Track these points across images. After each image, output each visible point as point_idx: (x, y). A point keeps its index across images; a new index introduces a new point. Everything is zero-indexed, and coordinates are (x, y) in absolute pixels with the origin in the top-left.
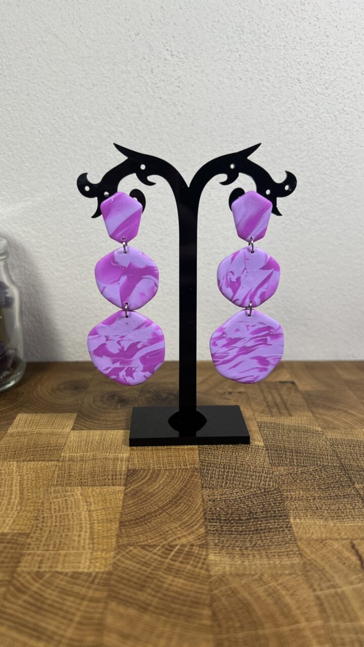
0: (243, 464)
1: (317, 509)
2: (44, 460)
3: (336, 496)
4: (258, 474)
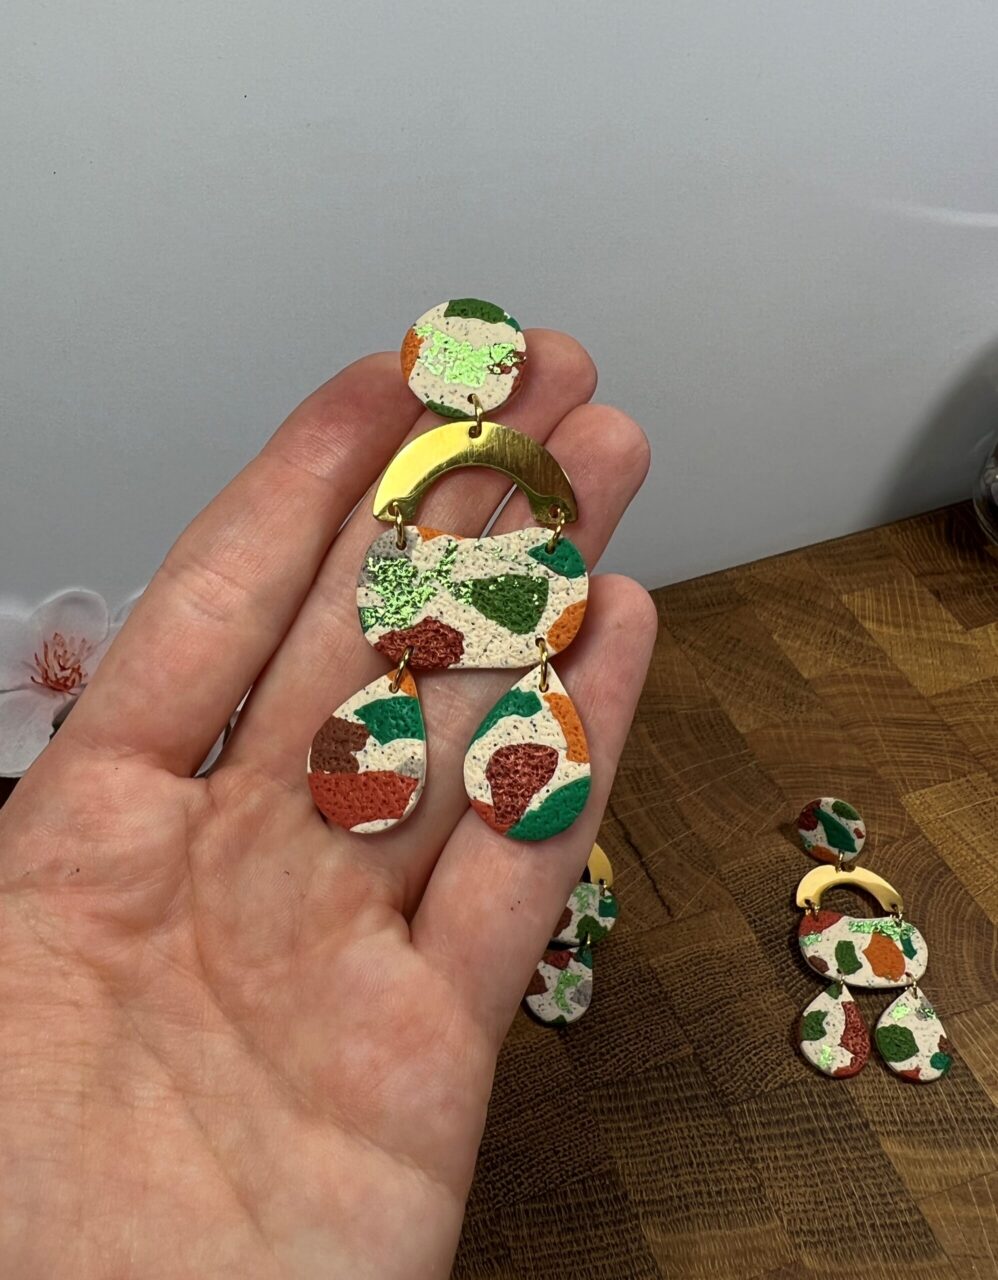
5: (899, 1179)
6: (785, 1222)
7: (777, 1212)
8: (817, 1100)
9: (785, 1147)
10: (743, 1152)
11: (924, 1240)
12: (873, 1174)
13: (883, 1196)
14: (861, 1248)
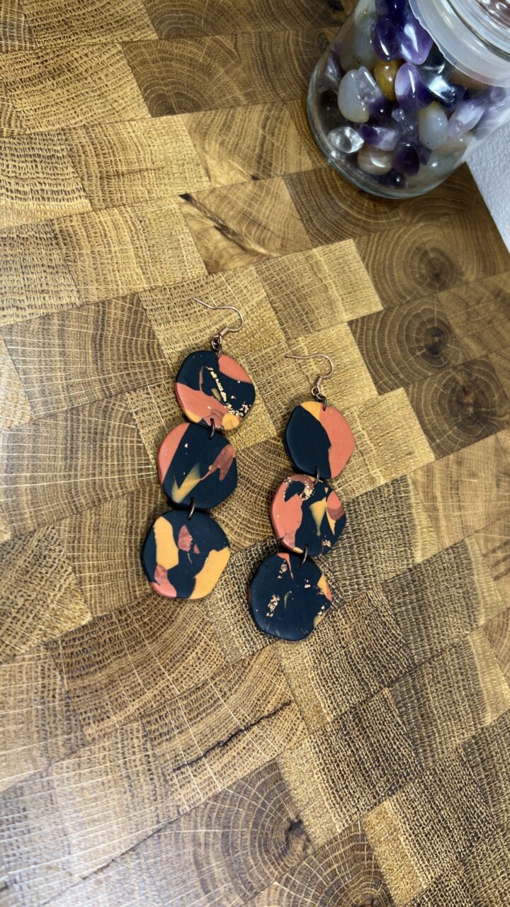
0: (369, 549)
1: (327, 655)
2: (282, 324)
3: (359, 671)
4: (360, 572)
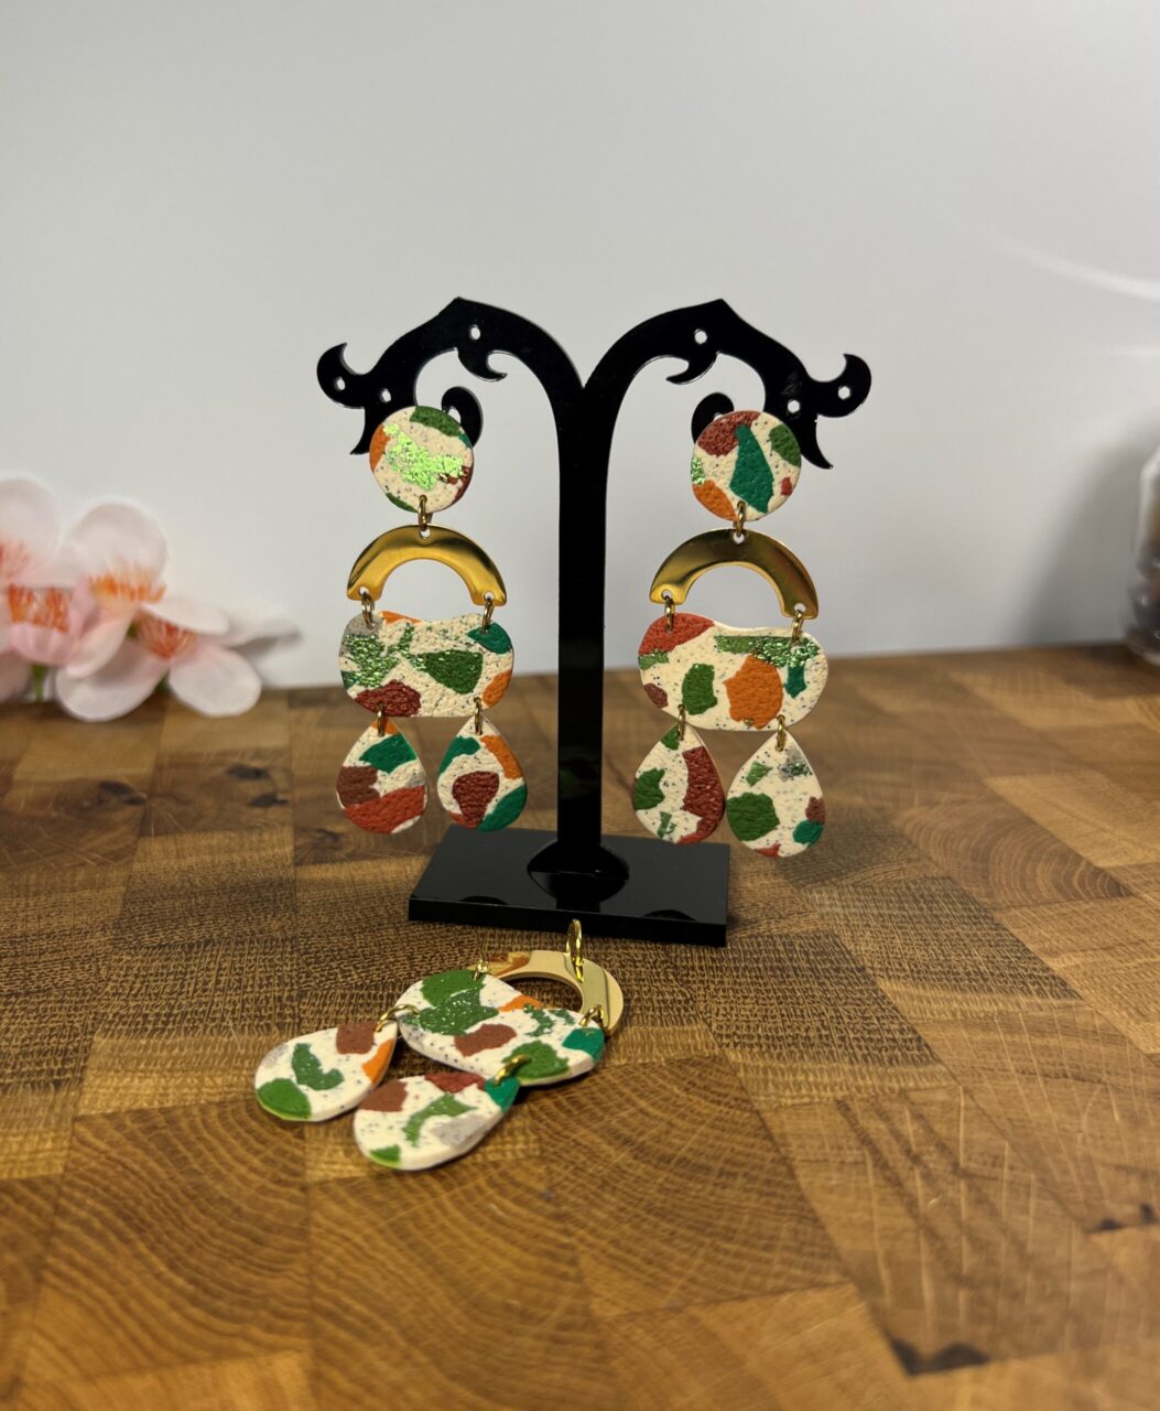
5: (895, 1008)
6: (714, 1027)
7: (704, 1020)
8: (798, 948)
9: (738, 977)
10: (673, 974)
11: (916, 1052)
12: (858, 1002)
13: (866, 1019)
14: (818, 1053)
